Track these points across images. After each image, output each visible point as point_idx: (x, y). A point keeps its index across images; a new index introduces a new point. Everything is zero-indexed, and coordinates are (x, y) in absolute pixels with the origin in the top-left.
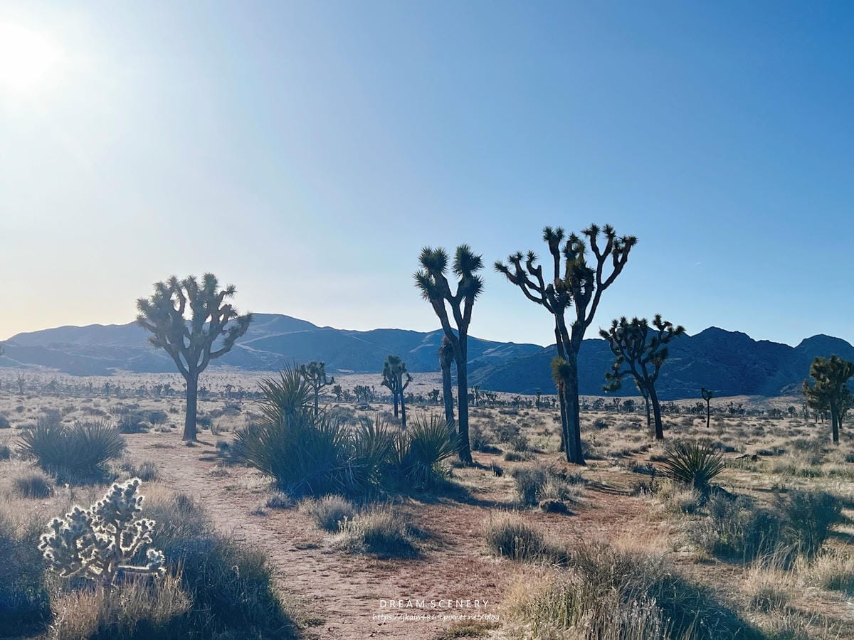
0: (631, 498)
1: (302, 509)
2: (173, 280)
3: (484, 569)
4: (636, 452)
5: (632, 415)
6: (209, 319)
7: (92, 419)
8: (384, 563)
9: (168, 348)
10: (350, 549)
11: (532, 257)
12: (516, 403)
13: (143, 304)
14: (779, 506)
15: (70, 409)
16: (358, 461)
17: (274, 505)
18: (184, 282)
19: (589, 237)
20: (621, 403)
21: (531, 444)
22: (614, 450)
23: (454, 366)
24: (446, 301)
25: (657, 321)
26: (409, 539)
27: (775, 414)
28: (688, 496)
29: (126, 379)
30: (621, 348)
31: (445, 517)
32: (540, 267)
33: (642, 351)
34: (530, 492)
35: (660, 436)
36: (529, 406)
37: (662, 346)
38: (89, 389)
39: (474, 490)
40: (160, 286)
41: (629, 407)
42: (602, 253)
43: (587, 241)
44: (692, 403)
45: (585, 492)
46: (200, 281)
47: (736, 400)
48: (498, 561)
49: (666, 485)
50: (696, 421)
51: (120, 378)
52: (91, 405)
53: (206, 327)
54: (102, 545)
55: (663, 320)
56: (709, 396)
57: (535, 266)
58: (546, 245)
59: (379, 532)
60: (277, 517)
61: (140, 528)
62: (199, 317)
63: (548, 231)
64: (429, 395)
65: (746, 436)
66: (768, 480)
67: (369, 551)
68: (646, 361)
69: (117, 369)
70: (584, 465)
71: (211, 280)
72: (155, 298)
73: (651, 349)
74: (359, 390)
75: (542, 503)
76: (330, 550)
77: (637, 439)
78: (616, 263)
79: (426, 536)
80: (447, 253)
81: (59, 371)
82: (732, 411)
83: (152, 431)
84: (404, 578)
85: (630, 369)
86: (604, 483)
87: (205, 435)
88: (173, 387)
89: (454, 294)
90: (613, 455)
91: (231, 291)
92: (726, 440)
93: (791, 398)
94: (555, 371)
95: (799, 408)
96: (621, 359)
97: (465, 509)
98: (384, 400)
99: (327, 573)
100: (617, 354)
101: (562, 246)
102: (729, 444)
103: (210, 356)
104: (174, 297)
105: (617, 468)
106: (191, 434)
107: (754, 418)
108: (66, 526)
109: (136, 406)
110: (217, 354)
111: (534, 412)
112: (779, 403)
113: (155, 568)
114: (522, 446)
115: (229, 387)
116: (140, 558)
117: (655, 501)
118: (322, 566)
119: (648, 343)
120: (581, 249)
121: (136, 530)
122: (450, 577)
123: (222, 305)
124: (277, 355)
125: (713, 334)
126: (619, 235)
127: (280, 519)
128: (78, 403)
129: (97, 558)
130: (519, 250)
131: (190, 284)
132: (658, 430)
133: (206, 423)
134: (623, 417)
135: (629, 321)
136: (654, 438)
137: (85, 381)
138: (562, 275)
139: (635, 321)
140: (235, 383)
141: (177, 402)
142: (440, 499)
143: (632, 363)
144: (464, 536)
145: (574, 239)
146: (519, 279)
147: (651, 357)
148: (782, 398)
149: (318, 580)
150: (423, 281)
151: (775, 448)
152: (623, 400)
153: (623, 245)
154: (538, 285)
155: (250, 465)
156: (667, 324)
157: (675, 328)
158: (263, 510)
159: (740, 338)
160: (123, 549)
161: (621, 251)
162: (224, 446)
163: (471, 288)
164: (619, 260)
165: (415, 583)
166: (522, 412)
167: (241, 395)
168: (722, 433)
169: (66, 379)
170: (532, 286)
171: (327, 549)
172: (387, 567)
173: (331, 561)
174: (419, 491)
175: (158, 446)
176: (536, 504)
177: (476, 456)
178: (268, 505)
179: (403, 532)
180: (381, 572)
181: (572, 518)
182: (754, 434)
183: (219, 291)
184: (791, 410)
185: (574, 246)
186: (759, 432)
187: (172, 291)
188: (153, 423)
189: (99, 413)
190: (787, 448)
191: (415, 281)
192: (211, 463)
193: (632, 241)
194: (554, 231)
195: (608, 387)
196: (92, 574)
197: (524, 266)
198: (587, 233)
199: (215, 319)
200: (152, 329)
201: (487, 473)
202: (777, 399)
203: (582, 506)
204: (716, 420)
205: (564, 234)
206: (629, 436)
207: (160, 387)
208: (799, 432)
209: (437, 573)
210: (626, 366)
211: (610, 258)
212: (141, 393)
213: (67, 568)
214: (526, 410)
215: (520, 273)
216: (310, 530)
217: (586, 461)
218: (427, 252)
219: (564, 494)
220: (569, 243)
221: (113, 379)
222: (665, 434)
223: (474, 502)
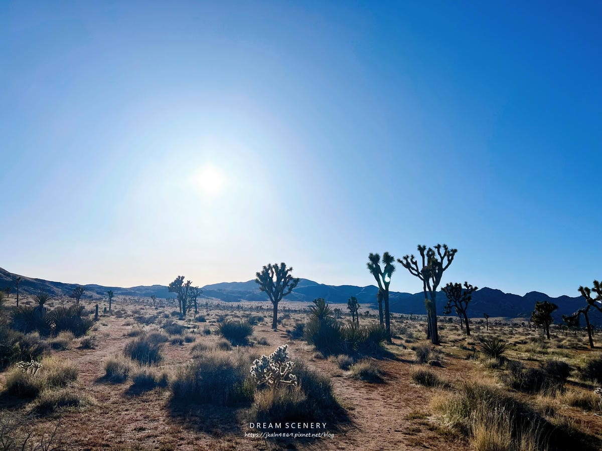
0: (466, 361)
1: (329, 360)
2: (269, 265)
3: (414, 390)
4: (460, 340)
5: (453, 324)
6: (283, 280)
7: (236, 319)
8: (371, 385)
9: (267, 291)
10: (354, 378)
11: (413, 257)
12: (402, 317)
13: (258, 274)
14: (542, 368)
15: (227, 315)
16: (349, 341)
17: (317, 357)
18: (273, 266)
19: (437, 249)
20: (447, 319)
21: (414, 336)
22: (451, 340)
23: (383, 301)
24: (379, 275)
25: (466, 284)
26: (379, 375)
27: (515, 325)
28: (493, 361)
29: (245, 304)
30: (451, 296)
31: (389, 366)
32: (416, 261)
33: (460, 297)
34: (423, 357)
35: (469, 334)
36: (407, 319)
37: (468, 295)
38: (232, 307)
39: (397, 355)
40: (265, 267)
41: (450, 321)
42: (442, 256)
43: (436, 250)
44: (479, 320)
45: (445, 357)
46: (279, 265)
47: (498, 319)
48: (419, 386)
49: (482, 356)
50: (481, 328)
51: (243, 303)
52: (233, 313)
53: (281, 283)
54: (274, 371)
55: (468, 284)
56: (487, 317)
57: (414, 261)
58: (419, 252)
59: (366, 371)
60: (320, 362)
61: (288, 365)
62: (279, 279)
63: (419, 246)
64: (365, 313)
65: (506, 335)
66: (525, 355)
67: (363, 379)
68: (462, 301)
69: (242, 299)
70: (441, 345)
71: (283, 265)
72: (263, 272)
73: (463, 296)
74: (336, 310)
75: (429, 361)
76: (347, 378)
77: (459, 335)
78: (448, 260)
79: (384, 374)
80: (380, 255)
81: (221, 300)
82: (496, 323)
83: (259, 324)
84: (381, 392)
85: (454, 304)
86: (451, 354)
87: (280, 327)
88: (263, 307)
89: (383, 272)
90: (451, 342)
91: (291, 269)
92: (498, 336)
93: (522, 318)
94: (426, 305)
95: (526, 323)
96: (451, 300)
97: (396, 363)
98: (346, 314)
99: (348, 387)
100: (449, 298)
101: (425, 253)
102: (500, 338)
103: (282, 295)
104: (270, 271)
105: (455, 347)
106: (274, 326)
107: (507, 327)
108: (260, 363)
109: (250, 314)
110: (285, 294)
111: (410, 322)
112: (517, 321)
113: (293, 382)
114: (411, 336)
115: (284, 307)
116: (287, 378)
117: (477, 363)
118: (345, 384)
119: (462, 293)
120: (433, 254)
121: (286, 366)
122: (401, 392)
123: (288, 275)
124: (303, 295)
125: (486, 290)
126: (450, 248)
127: (321, 363)
128: (228, 312)
129: (272, 377)
130: (408, 254)
131: (276, 266)
132: (468, 331)
133: (280, 322)
134: (449, 325)
135: (454, 284)
136: (466, 334)
137: (230, 304)
138: (426, 264)
139: (456, 284)
140: (286, 306)
141: (265, 313)
142: (384, 358)
143: (455, 302)
144: (400, 375)
145: (430, 250)
146: (408, 266)
147: (464, 299)
148: (518, 318)
149: (346, 390)
150: (370, 267)
151: (522, 341)
152: (448, 318)
153: (451, 253)
154: (416, 269)
155: (302, 340)
156: (470, 286)
157: (474, 287)
158: (314, 359)
159: (498, 292)
160: (281, 374)
161: (450, 255)
162: (289, 332)
163: (390, 270)
164: (450, 258)
165: (387, 394)
166: (405, 322)
167: (289, 311)
168: (495, 333)
169: (223, 303)
170: (413, 269)
171: (345, 377)
172: (372, 387)
173: (348, 382)
174: (374, 354)
175: (264, 331)
176: (426, 362)
177: (393, 340)
178: (315, 357)
179: (376, 372)
180: (371, 389)
181: (443, 369)
182: (509, 334)
183: (286, 269)
184: (523, 324)
185: (430, 253)
186: (511, 333)
187: (269, 269)
188: (259, 321)
189: (238, 317)
190: (527, 341)
191: (367, 266)
192: (286, 339)
193: (455, 251)
194: (422, 246)
195: (446, 312)
196: (269, 383)
197: (409, 260)
198: (436, 247)
199: (285, 280)
200: (261, 284)
201: (399, 347)
202: (516, 319)
203: (446, 364)
204: (490, 327)
205: (426, 248)
206: (455, 333)
207: (258, 307)
208: (530, 334)
209: (394, 390)
210: (453, 303)
211: (446, 258)
212: (251, 309)
213: (260, 380)
214: (406, 321)
215: (408, 263)
216: (336, 369)
217: (441, 344)
218: (371, 255)
219: (437, 358)
220: (428, 252)
221: (240, 303)
222: (471, 333)
223: (398, 360)
